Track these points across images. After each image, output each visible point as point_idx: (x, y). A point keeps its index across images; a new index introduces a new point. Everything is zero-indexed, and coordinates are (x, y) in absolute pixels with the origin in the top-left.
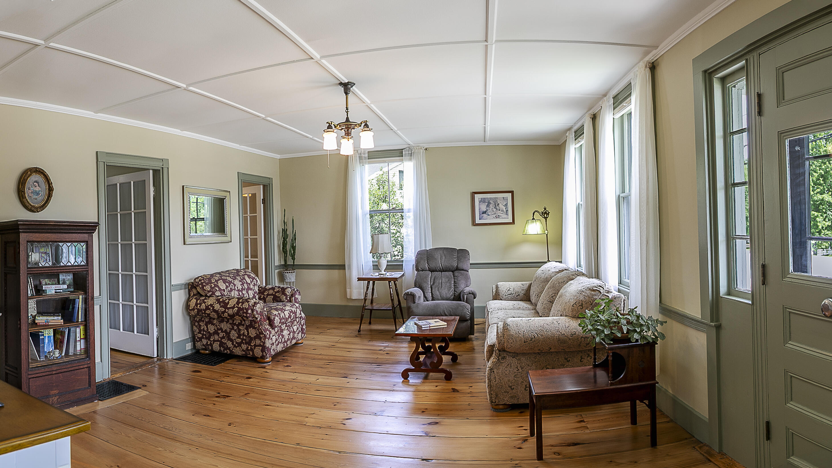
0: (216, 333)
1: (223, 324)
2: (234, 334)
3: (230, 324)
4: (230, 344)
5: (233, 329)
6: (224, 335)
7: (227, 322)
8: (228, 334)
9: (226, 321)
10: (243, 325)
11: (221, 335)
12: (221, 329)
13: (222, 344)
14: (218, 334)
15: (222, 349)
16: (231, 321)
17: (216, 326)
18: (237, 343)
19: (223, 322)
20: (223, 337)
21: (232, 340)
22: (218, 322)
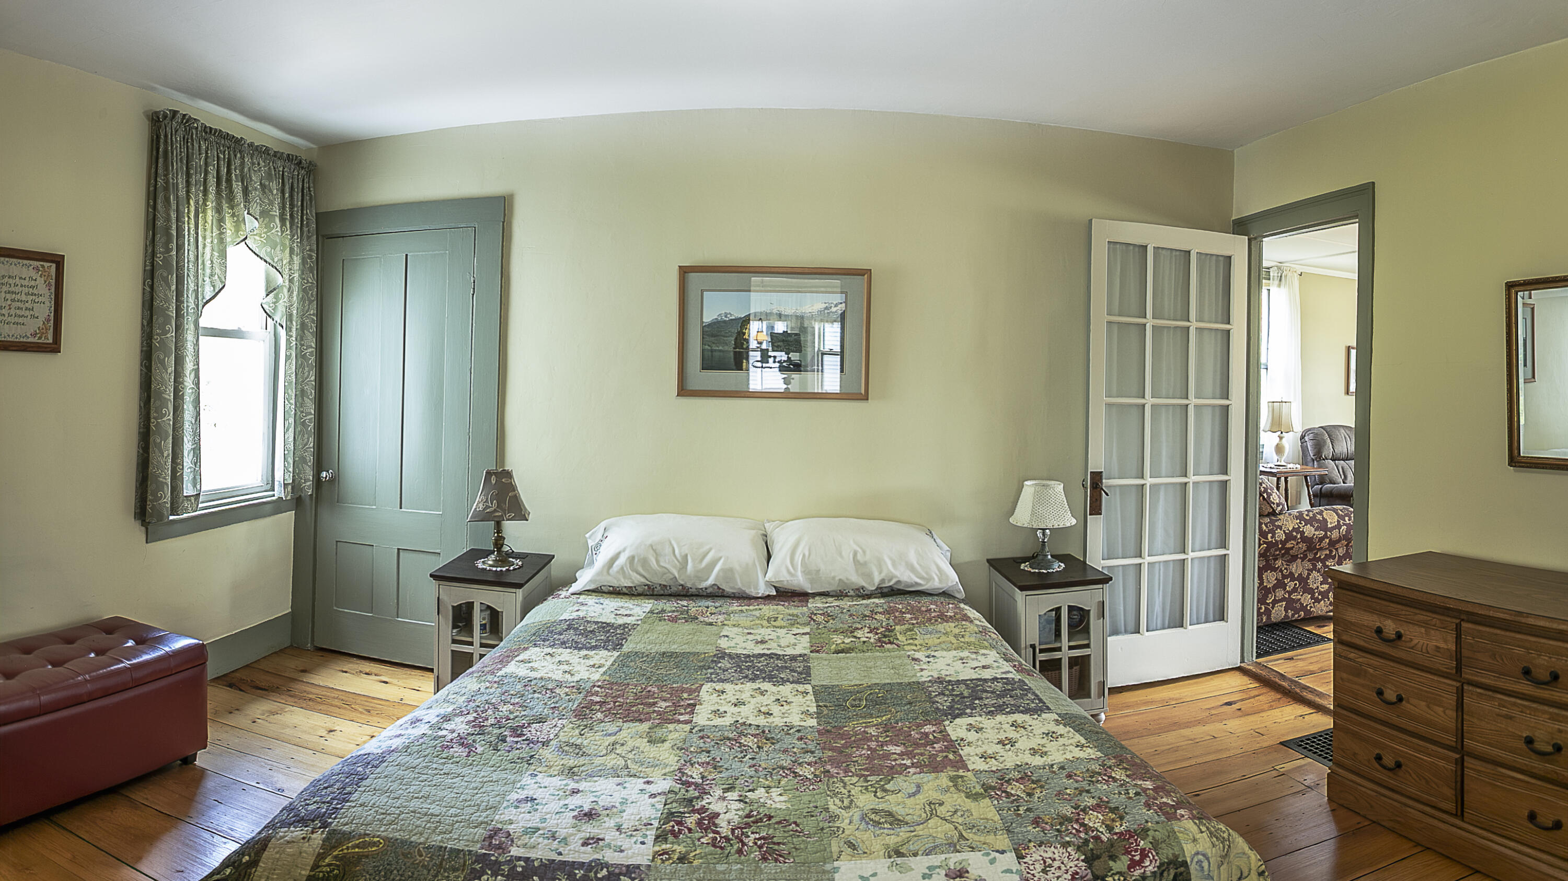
0: (1280, 584)
1: (1294, 566)
2: (1315, 581)
3: (1309, 560)
4: (1306, 599)
5: (1315, 568)
6: (1296, 584)
7: (1303, 559)
8: (1303, 580)
9: (1301, 558)
10: (1334, 558)
11: (1290, 585)
12: (1291, 575)
13: (1290, 604)
14: (1284, 586)
15: (1290, 613)
16: (1310, 556)
17: (1281, 571)
18: (1320, 593)
19: (1295, 561)
20: (1295, 590)
21: (1311, 592)
22: (1284, 563)
